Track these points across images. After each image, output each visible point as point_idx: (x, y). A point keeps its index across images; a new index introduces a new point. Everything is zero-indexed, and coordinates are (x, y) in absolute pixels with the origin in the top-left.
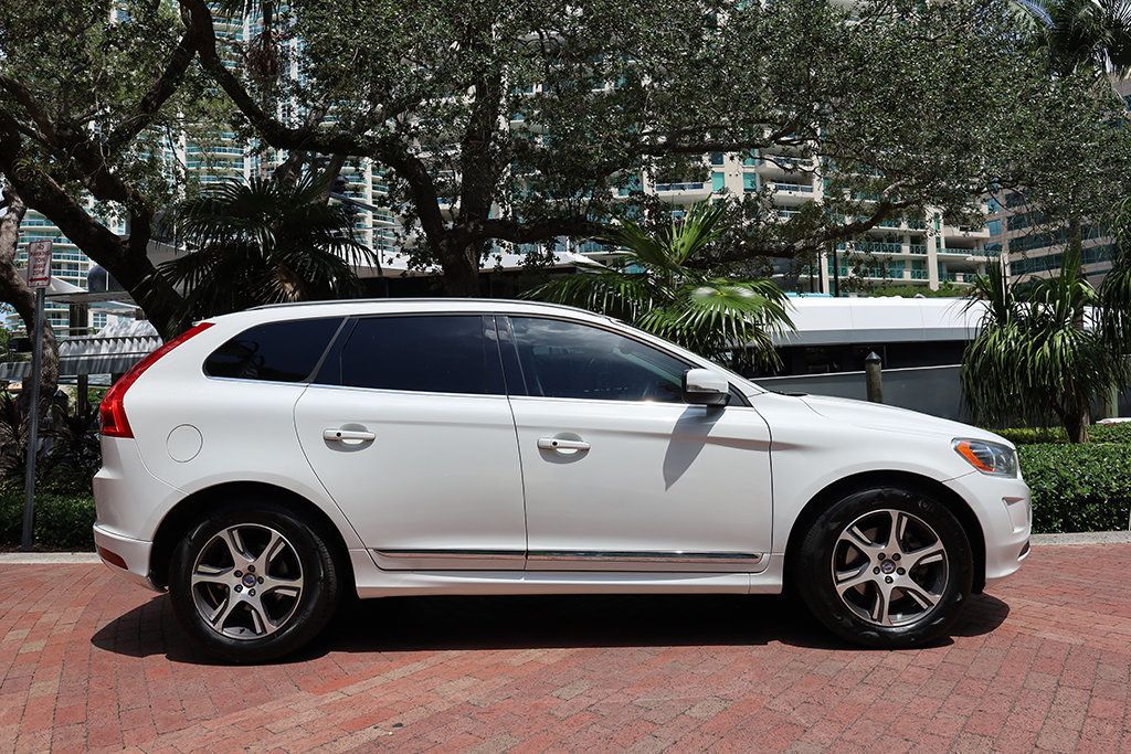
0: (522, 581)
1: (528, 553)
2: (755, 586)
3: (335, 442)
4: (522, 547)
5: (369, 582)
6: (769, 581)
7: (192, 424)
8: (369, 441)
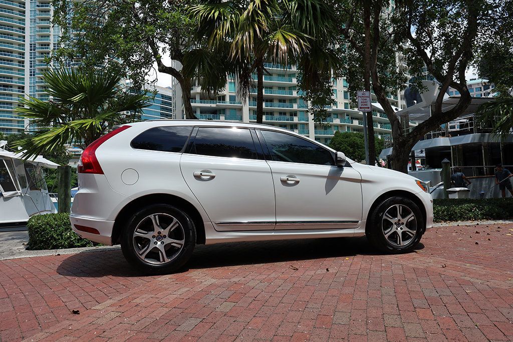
0: (273, 234)
1: (276, 222)
2: (357, 233)
3: (198, 177)
4: (274, 220)
5: (211, 236)
6: (360, 231)
7: (134, 169)
8: (213, 177)
